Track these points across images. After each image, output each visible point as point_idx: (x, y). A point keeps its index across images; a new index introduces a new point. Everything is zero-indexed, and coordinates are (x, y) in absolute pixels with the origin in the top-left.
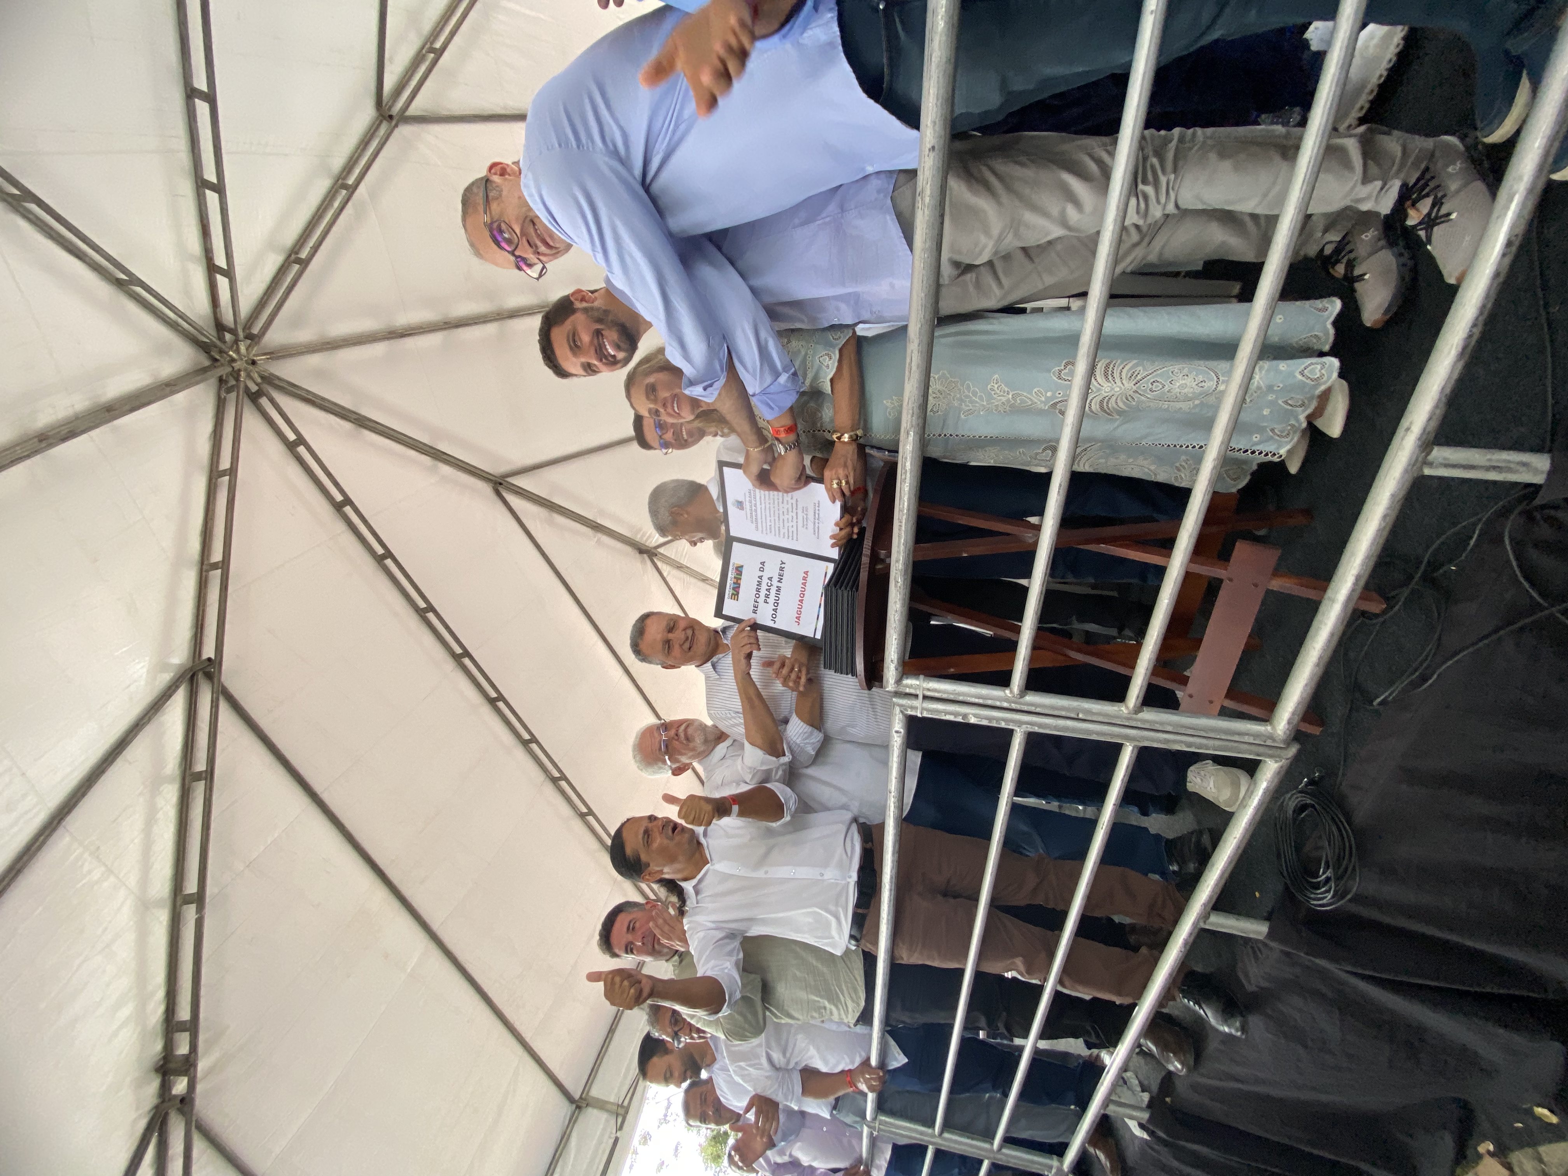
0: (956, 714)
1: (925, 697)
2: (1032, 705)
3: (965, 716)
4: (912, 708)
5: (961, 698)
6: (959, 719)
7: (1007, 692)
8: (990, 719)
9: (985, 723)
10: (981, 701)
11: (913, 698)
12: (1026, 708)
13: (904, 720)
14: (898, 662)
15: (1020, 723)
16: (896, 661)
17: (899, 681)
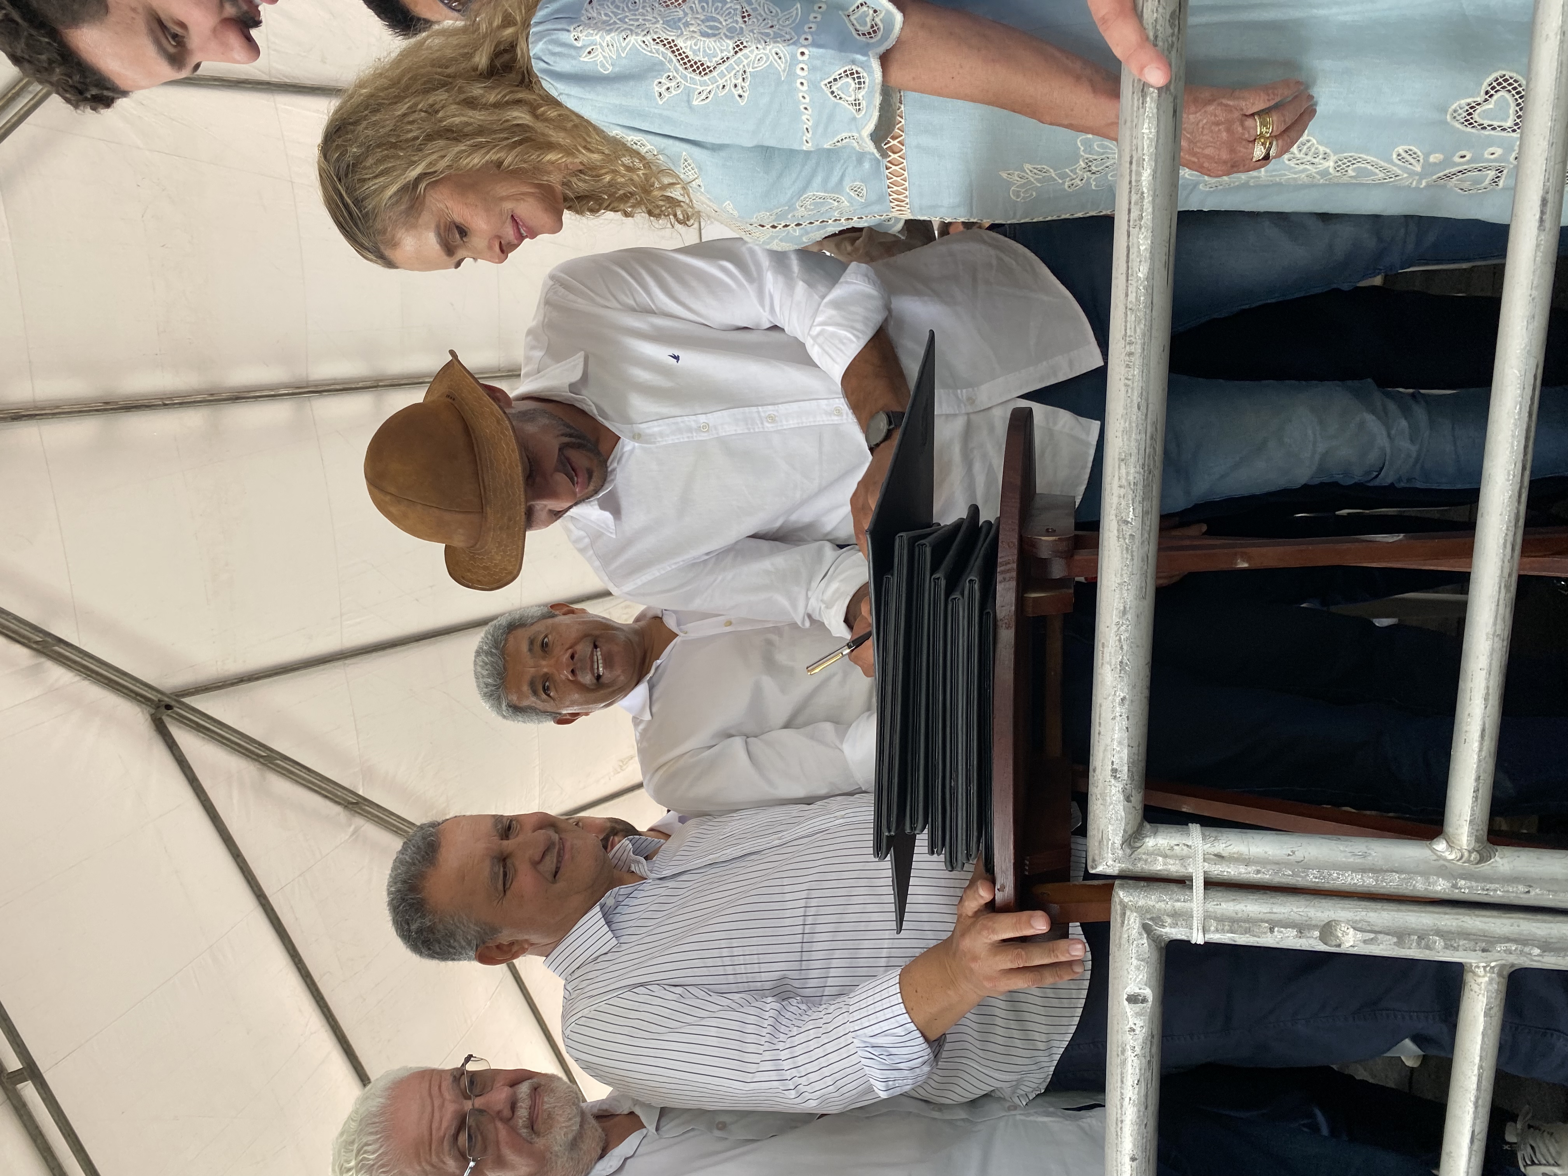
0: (1302, 928)
1: (1210, 884)
2: (1514, 879)
3: (1327, 930)
4: (1176, 915)
5: (1311, 879)
6: (1312, 943)
7: (1440, 846)
8: (1401, 935)
9: (1385, 948)
10: (1368, 882)
11: (1174, 887)
12: (1498, 894)
13: (1155, 956)
14: (1131, 777)
15: (1486, 943)
16: (1124, 773)
17: (1132, 839)
